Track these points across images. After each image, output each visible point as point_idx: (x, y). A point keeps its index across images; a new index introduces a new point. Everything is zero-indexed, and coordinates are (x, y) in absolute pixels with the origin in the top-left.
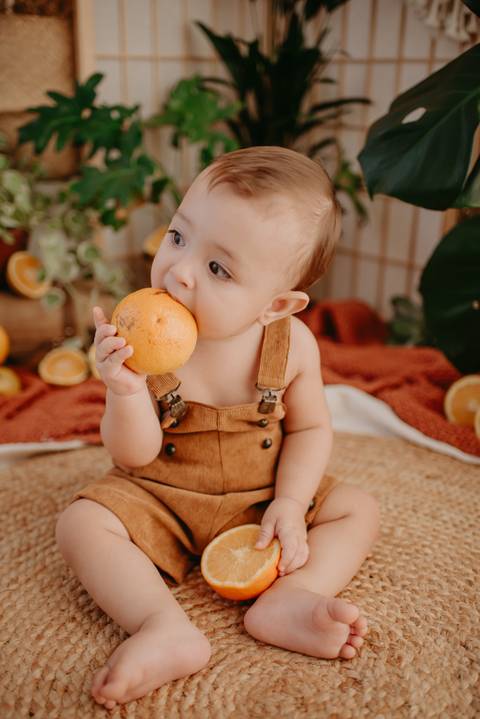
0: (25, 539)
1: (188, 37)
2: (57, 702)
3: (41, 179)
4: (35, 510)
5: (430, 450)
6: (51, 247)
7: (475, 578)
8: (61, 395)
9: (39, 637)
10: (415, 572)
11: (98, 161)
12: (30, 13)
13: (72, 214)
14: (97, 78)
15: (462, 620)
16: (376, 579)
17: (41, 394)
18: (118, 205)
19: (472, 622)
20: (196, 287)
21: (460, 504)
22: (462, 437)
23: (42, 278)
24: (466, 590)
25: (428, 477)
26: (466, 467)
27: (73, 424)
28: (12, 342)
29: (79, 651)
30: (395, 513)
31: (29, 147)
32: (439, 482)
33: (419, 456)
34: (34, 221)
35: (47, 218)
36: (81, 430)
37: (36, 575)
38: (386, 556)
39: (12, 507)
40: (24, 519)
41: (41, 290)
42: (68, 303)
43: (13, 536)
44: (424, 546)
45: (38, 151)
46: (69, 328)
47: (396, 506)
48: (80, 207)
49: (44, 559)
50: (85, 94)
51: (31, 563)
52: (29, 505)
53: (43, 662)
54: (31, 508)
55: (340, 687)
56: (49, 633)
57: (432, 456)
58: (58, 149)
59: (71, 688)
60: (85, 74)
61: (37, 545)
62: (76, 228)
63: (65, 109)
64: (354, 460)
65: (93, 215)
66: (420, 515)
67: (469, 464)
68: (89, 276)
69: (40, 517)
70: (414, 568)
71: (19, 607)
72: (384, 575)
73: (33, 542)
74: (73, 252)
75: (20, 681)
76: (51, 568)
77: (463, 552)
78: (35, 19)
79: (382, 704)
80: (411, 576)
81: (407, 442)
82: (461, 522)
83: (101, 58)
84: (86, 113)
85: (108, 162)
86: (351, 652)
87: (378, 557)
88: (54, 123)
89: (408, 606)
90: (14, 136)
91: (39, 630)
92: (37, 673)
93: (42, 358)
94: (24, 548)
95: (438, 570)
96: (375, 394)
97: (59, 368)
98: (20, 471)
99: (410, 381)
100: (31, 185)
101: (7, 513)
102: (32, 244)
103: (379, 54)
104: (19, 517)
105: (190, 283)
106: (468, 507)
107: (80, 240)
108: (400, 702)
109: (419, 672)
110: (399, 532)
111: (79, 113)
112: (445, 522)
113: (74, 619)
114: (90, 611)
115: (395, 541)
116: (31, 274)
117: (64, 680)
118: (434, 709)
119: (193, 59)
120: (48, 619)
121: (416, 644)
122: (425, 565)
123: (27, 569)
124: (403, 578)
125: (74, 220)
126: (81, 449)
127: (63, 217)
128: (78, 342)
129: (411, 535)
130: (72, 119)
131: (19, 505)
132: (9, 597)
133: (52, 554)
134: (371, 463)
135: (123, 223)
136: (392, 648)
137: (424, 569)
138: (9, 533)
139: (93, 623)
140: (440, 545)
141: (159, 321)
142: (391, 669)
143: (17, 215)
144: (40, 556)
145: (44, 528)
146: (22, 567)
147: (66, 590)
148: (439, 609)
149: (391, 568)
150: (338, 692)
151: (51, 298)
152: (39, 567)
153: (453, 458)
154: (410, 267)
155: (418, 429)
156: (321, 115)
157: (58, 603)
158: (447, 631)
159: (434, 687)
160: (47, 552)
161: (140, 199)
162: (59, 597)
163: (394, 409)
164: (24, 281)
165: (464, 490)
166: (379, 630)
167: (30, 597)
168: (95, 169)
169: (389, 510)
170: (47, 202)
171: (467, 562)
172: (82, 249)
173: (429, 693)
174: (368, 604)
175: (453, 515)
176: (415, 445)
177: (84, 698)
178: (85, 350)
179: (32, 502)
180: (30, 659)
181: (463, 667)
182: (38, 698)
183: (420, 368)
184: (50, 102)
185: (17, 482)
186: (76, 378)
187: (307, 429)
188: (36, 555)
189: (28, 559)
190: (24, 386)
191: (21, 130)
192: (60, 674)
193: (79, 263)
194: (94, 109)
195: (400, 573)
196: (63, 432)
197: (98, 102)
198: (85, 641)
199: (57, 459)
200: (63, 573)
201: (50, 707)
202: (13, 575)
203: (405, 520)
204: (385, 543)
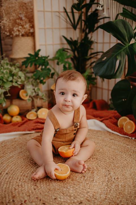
0: (21, 151)
1: (61, 39)
2: (25, 179)
3: (27, 73)
4: (23, 145)
5: (113, 133)
6: (29, 88)
7: (115, 159)
8: (31, 122)
9: (22, 168)
10: (102, 158)
11: (39, 69)
12: (25, 36)
13: (34, 81)
14: (39, 50)
15: (109, 166)
16: (94, 159)
17: (26, 121)
18: (44, 79)
19: (112, 167)
21: (117, 145)
22: (120, 130)
23: (27, 95)
24: (112, 161)
25: (111, 139)
26: (120, 137)
27: (33, 128)
28: (20, 110)
29: (30, 170)
30: (101, 146)
31: (24, 66)
32: (113, 140)
33: (110, 135)
34: (25, 83)
35: (28, 82)
36: (34, 129)
37: (23, 157)
38: (97, 154)
39: (19, 144)
40: (21, 147)
41: (27, 98)
42: (33, 101)
43: (18, 150)
44: (106, 153)
45: (26, 67)
46: (33, 107)
47: (102, 145)
48: (36, 79)
49: (25, 154)
50: (37, 54)
51: (22, 155)
52: (22, 144)
53: (23, 172)
55: (81, 177)
56: (24, 167)
57: (113, 135)
58: (31, 66)
59: (28, 176)
60: (37, 49)
61: (23, 151)
62: (35, 84)
63: (32, 57)
64: (95, 136)
65: (38, 81)
66: (107, 147)
67: (121, 136)
68: (38, 95)
70: (102, 157)
71: (19, 162)
72: (95, 158)
73: (22, 151)
74: (34, 89)
75: (18, 175)
76: (26, 156)
77: (114, 154)
78: (26, 37)
79: (88, 180)
80: (101, 158)
81: (108, 132)
82: (116, 148)
83: (40, 45)
84: (37, 58)
85: (42, 69)
86: (83, 172)
87: (95, 155)
88: (30, 61)
89: (99, 164)
90: (21, 64)
91: (22, 167)
92: (21, 174)
93: (27, 113)
94: (21, 152)
95: (107, 157)
96: (101, 121)
97: (31, 116)
98: (21, 138)
99: (110, 118)
100: (25, 74)
101: (18, 145)
102: (25, 87)
103: (105, 41)
104: (20, 146)
106: (118, 145)
107: (36, 87)
108: (92, 179)
109: (97, 175)
110: (101, 150)
111: (36, 58)
112: (112, 148)
113: (29, 165)
114: (33, 164)
115: (100, 152)
116: (25, 95)
117: (26, 175)
118: (99, 181)
119: (62, 44)
120: (24, 165)
121: (98, 170)
122: (105, 156)
123: (21, 156)
124: (99, 159)
125: (34, 82)
126: (34, 133)
127: (32, 81)
128: (35, 110)
129: (103, 150)
130: (34, 59)
131: (20, 144)
132: (17, 161)
133: (26, 153)
134: (98, 136)
135: (45, 83)
136: (93, 170)
137: (104, 157)
138: (18, 149)
139: (33, 166)
140: (109, 153)
142: (92, 174)
143: (22, 81)
144: (24, 154)
145: (25, 149)
146: (20, 156)
147: (29, 160)
148: (105, 164)
149: (97, 157)
150: (80, 178)
151: (29, 100)
152: (23, 156)
153: (118, 135)
154: (108, 90)
155: (110, 129)
156: (92, 56)
157: (27, 162)
158: (106, 168)
159: (100, 178)
160: (25, 153)
161: (49, 78)
162: (27, 161)
163: (105, 124)
164: (23, 96)
165: (119, 142)
166: (91, 167)
167: (21, 161)
168: (39, 71)
169: (100, 146)
170: (29, 78)
171: (114, 156)
172: (36, 89)
173: (99, 179)
174: (90, 163)
175: (114, 147)
176: (110, 132)
177: (30, 178)
178: (36, 112)
179: (23, 143)
180: (20, 171)
181: (107, 175)
182: (21, 178)
183: (113, 115)
184: (29, 56)
185: (20, 140)
186: (35, 118)
187: (83, 128)
188: (23, 153)
189: (21, 154)
190: (23, 120)
191: (23, 62)
192: (26, 174)
193: (35, 92)
194: (39, 57)
195: (99, 158)
196: (30, 129)
197: (40, 56)
198: (31, 169)
199: (29, 135)
200: (28, 157)
201: (23, 179)
202: (18, 157)
203: (103, 148)
204: (97, 152)
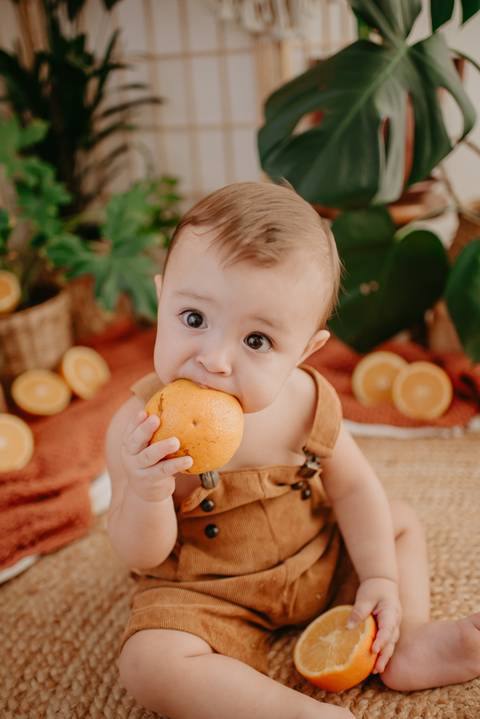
0: (71, 700)
4: (51, 660)
20: (234, 371)
39: (22, 669)
43: (55, 704)
49: (116, 714)
52: (39, 658)
54: (46, 660)
61: (92, 701)
69: (65, 666)
73: (84, 700)
94: (80, 712)
105: (228, 369)
126: (35, 565)
141: (195, 423)
